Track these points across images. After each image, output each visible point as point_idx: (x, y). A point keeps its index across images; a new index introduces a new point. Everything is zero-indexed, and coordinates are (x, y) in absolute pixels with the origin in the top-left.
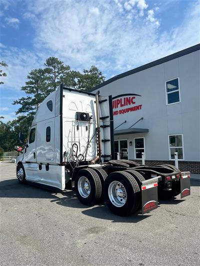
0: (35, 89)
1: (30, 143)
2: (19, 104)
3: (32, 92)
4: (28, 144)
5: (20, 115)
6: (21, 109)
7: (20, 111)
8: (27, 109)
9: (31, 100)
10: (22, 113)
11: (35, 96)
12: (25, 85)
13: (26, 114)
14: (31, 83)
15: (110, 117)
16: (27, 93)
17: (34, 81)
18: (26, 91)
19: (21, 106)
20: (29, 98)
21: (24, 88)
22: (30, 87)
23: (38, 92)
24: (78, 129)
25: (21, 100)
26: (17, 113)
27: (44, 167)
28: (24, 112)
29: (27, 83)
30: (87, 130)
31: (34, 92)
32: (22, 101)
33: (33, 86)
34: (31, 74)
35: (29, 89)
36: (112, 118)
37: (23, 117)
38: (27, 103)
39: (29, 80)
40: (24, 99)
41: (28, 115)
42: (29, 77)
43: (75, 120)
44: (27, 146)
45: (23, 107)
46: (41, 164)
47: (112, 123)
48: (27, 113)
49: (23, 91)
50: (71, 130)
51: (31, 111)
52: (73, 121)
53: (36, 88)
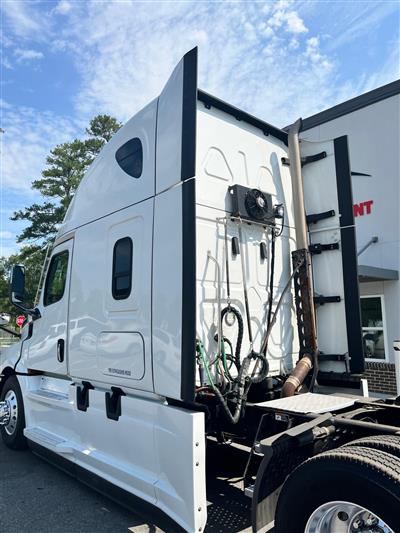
0: (62, 188)
1: (45, 304)
2: (26, 220)
3: (56, 192)
4: (40, 306)
5: (28, 243)
6: (30, 229)
7: (28, 234)
8: (44, 230)
9: (52, 212)
10: (32, 239)
11: (62, 202)
12: (40, 178)
13: (39, 242)
14: (56, 173)
15: (338, 216)
16: (45, 193)
17: (60, 169)
18: (43, 190)
19: (29, 224)
20: (49, 206)
21: (38, 185)
22: (52, 182)
23: (68, 194)
24: (235, 251)
25: (31, 210)
26: (21, 239)
27: (97, 399)
28: (35, 236)
29: (46, 174)
30: (263, 256)
31: (59, 193)
32: (32, 213)
33: (59, 179)
34: (55, 153)
35: (48, 186)
36: (347, 220)
37: (34, 249)
38: (43, 218)
39: (49, 167)
40: (36, 208)
41: (45, 243)
42: (50, 161)
43: (224, 214)
44: (37, 315)
45: (35, 227)
46: (88, 386)
47: (348, 236)
48: (43, 240)
49: (37, 191)
50: (213, 255)
51: (52, 235)
52: (218, 221)
53: (64, 184)
